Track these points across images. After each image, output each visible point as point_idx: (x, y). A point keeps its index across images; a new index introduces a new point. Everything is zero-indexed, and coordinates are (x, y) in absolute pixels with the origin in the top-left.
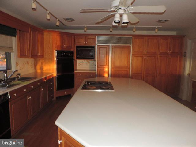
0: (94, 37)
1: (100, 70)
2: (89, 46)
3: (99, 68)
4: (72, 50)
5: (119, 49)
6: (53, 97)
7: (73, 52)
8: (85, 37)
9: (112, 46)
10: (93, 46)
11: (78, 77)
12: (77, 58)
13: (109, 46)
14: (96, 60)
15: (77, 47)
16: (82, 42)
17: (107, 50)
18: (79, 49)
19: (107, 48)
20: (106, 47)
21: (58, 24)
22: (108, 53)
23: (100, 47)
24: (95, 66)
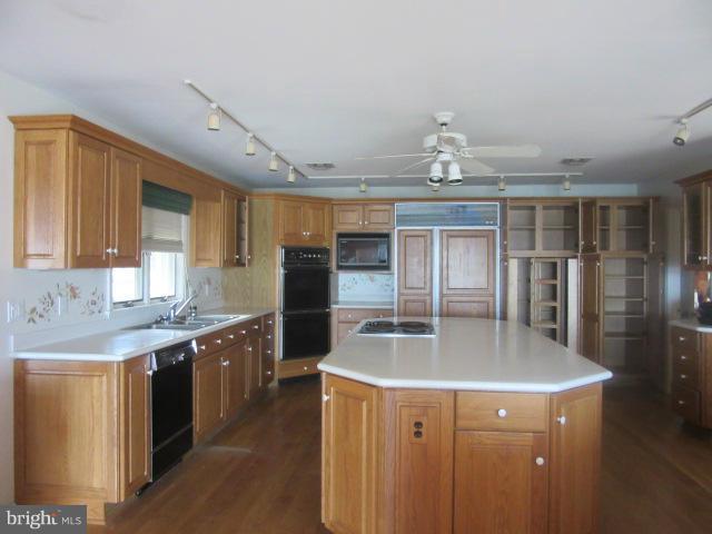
0: (388, 207)
1: (406, 302)
2: (373, 231)
3: (403, 295)
4: (325, 244)
5: (462, 239)
6: (271, 379)
7: (326, 251)
8: (360, 208)
9: (442, 231)
10: (385, 231)
11: (343, 322)
12: (340, 268)
13: (431, 231)
14: (396, 272)
15: (340, 235)
16: (352, 222)
17: (425, 242)
18: (344, 240)
19: (427, 237)
20: (424, 233)
21: (291, 178)
22: (428, 252)
23: (406, 233)
24: (393, 290)
